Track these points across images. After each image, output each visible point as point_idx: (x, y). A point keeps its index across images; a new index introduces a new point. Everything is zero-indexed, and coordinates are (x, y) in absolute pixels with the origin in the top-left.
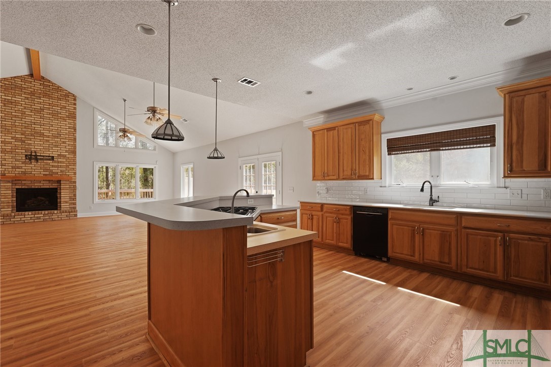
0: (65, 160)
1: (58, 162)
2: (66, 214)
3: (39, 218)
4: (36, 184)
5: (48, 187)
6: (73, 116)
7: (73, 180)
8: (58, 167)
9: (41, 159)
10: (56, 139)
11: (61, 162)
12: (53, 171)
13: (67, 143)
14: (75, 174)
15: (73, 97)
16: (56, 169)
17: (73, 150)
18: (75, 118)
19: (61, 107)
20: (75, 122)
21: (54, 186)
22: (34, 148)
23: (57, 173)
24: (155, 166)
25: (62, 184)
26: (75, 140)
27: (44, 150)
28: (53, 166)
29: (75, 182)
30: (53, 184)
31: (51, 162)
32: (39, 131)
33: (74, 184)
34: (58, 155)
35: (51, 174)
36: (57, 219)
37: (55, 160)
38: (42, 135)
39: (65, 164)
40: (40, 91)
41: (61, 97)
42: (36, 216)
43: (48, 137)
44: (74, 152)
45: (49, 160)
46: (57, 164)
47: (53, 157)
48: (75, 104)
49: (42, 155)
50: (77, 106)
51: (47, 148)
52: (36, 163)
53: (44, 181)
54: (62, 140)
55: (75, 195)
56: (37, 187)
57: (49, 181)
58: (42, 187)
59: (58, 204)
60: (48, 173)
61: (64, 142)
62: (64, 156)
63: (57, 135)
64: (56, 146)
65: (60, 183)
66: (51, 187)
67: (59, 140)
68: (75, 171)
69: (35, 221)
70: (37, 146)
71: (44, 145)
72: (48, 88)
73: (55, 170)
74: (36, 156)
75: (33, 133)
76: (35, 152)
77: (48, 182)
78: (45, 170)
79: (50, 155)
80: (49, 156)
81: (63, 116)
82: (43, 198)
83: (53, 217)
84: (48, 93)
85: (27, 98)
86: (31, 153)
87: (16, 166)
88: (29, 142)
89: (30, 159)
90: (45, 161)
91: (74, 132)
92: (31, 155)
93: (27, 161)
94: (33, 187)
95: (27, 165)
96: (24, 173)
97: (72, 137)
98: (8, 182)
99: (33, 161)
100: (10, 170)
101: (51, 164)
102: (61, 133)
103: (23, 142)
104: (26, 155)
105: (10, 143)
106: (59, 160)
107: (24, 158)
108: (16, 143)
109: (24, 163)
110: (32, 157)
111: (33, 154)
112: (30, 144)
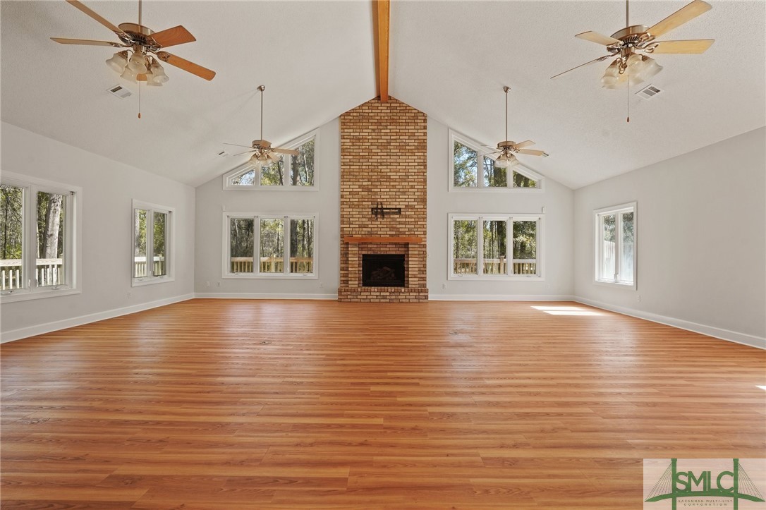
0: (413, 213)
1: (406, 217)
2: (415, 294)
3: (384, 297)
4: (382, 249)
5: (394, 253)
6: (422, 146)
7: (423, 243)
8: (405, 223)
9: (387, 213)
10: (403, 184)
11: (409, 216)
12: (401, 230)
13: (416, 187)
14: (425, 233)
15: (423, 118)
16: (404, 226)
17: (422, 197)
18: (425, 148)
19: (409, 134)
20: (425, 154)
21: (401, 251)
22: (381, 198)
23: (404, 233)
24: (540, 216)
25: (410, 249)
26: (425, 181)
27: (390, 200)
28: (400, 223)
29: (425, 246)
30: (400, 249)
31: (398, 216)
32: (385, 174)
33: (424, 249)
34: (406, 205)
35: (400, 233)
36: (404, 301)
37: (402, 213)
38: (388, 179)
39: (413, 220)
40: (386, 118)
41: (409, 121)
42: (382, 294)
43: (395, 180)
44: (423, 201)
45: (396, 213)
46: (404, 220)
47: (400, 209)
48: (425, 128)
49: (388, 207)
50: (428, 131)
51: (394, 197)
52: (381, 220)
53: (390, 244)
54: (410, 184)
55: (425, 266)
56: (382, 253)
57: (396, 244)
58: (388, 253)
59: (406, 279)
60: (394, 233)
61: (412, 187)
62: (412, 207)
63: (404, 177)
64: (404, 193)
65: (408, 248)
66: (398, 253)
67: (407, 183)
68: (424, 230)
69: (382, 300)
70: (385, 196)
71: (390, 193)
72: (395, 111)
73: (402, 228)
74: (382, 209)
75: (379, 177)
76: (382, 204)
77: (394, 246)
78: (392, 228)
79: (398, 207)
80: (396, 209)
81: (411, 148)
82: (388, 269)
83: (400, 297)
84: (395, 118)
85: (373, 130)
86: (378, 205)
87: (363, 224)
88: (376, 190)
89: (376, 214)
90: (392, 216)
91: (424, 170)
92: (377, 208)
93: (373, 216)
94: (379, 253)
95: (373, 223)
96: (370, 233)
97: (422, 177)
98: (355, 245)
99: (379, 216)
100: (357, 229)
101: (398, 220)
102: (409, 174)
103: (369, 190)
104: (372, 209)
105: (357, 193)
106: (407, 213)
107: (370, 213)
108: (363, 193)
109: (370, 219)
110: (378, 211)
111: (380, 207)
112: (376, 193)
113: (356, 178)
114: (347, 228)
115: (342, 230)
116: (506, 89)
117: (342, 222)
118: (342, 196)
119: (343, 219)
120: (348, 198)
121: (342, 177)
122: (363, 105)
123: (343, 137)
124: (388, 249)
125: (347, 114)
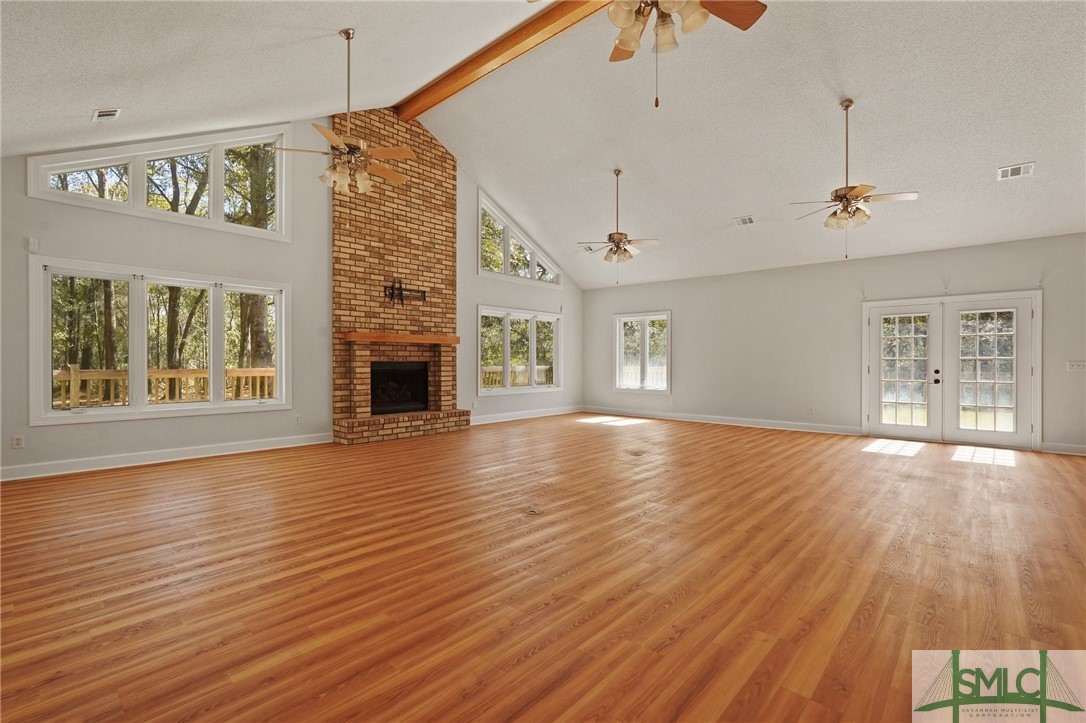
0: (440, 301)
1: (432, 305)
2: (455, 419)
3: (417, 428)
4: (400, 353)
5: (416, 359)
6: (451, 204)
7: (453, 345)
8: (432, 315)
9: (408, 298)
10: (428, 254)
11: (435, 305)
12: (425, 324)
13: (444, 262)
14: (455, 331)
15: (452, 163)
16: (427, 318)
17: (451, 278)
18: (453, 207)
19: (436, 182)
20: (454, 216)
21: (426, 356)
22: (397, 272)
23: (430, 329)
24: (559, 316)
25: (443, 354)
26: (454, 256)
27: (411, 277)
28: (424, 314)
29: (454, 350)
30: (424, 354)
31: (420, 303)
32: (404, 235)
33: (453, 354)
34: (431, 288)
35: (423, 329)
36: (442, 430)
37: (428, 299)
38: (408, 243)
39: (440, 310)
40: (406, 146)
41: (435, 161)
42: (414, 423)
43: (417, 247)
44: (452, 284)
45: (419, 299)
46: (428, 309)
47: (424, 292)
48: (454, 178)
49: (408, 287)
50: (458, 183)
51: (416, 272)
52: (400, 307)
53: (411, 345)
54: (437, 256)
55: (454, 378)
56: (401, 360)
57: (419, 345)
58: (409, 359)
59: (431, 398)
60: (416, 328)
61: (439, 261)
62: (439, 292)
63: (429, 245)
64: (428, 269)
65: (440, 352)
66: (422, 359)
67: (432, 255)
68: (453, 326)
69: (414, 434)
70: (402, 268)
71: (411, 266)
72: (417, 139)
73: (427, 322)
74: (400, 288)
75: (396, 238)
76: (400, 283)
77: (416, 349)
78: (414, 322)
79: (421, 289)
80: (418, 291)
81: (438, 202)
83: (437, 426)
84: (417, 150)
86: (394, 282)
87: (369, 311)
88: (390, 258)
89: (392, 296)
90: (413, 303)
91: (453, 240)
92: (393, 288)
93: (387, 300)
94: (396, 359)
95: (387, 310)
96: (383, 328)
97: (450, 249)
98: (365, 346)
99: (396, 301)
100: (363, 320)
101: (421, 309)
102: (436, 241)
103: (381, 257)
104: (386, 287)
105: (363, 259)
106: (433, 300)
107: (382, 294)
108: (371, 260)
109: (382, 305)
110: (395, 293)
111: (397, 285)
112: (390, 264)
113: (360, 233)
114: (346, 317)
115: (337, 319)
116: (618, 172)
117: (337, 305)
118: (337, 260)
119: (337, 301)
120: (347, 264)
121: (337, 223)
122: (371, 112)
124: (407, 354)
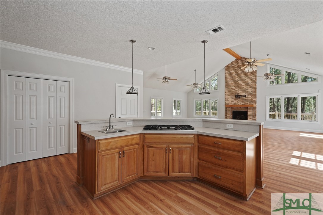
0: (251, 96)
1: (248, 98)
4: (239, 109)
5: (243, 110)
6: (255, 72)
7: (255, 107)
8: (248, 100)
9: (241, 97)
11: (249, 98)
13: (252, 87)
14: (256, 103)
16: (247, 101)
17: (255, 90)
20: (256, 75)
21: (246, 110)
23: (247, 103)
24: (318, 94)
25: (249, 109)
26: (256, 85)
28: (246, 100)
29: (256, 108)
31: (245, 98)
33: (255, 109)
34: (248, 94)
35: (245, 103)
38: (241, 85)
39: (251, 99)
43: (244, 85)
44: (255, 92)
45: (244, 97)
47: (246, 95)
49: (241, 95)
51: (243, 91)
53: (242, 107)
54: (250, 86)
55: (255, 115)
57: (244, 107)
58: (241, 110)
60: (243, 103)
61: (250, 87)
62: (250, 94)
63: (247, 84)
64: (247, 90)
66: (245, 110)
67: (248, 86)
70: (240, 91)
72: (244, 62)
73: (246, 102)
75: (238, 85)
78: (243, 102)
79: (245, 94)
80: (244, 95)
82: (243, 116)
85: (236, 70)
86: (237, 94)
87: (233, 101)
88: (237, 89)
89: (237, 97)
91: (255, 81)
92: (237, 95)
93: (236, 98)
94: (238, 110)
96: (235, 104)
97: (255, 83)
98: (229, 108)
99: (238, 98)
100: (230, 103)
101: (245, 99)
102: (249, 83)
103: (235, 90)
104: (236, 96)
105: (230, 91)
106: (248, 96)
107: (235, 97)
108: (232, 91)
109: (235, 99)
110: (238, 96)
111: (238, 95)
112: (237, 91)
113: (230, 86)
114: (227, 102)
115: (226, 103)
116: (268, 55)
117: (226, 101)
118: (226, 92)
119: (226, 100)
120: (228, 93)
121: (226, 86)
122: (232, 62)
123: (226, 74)
124: (241, 109)
125: (227, 66)
